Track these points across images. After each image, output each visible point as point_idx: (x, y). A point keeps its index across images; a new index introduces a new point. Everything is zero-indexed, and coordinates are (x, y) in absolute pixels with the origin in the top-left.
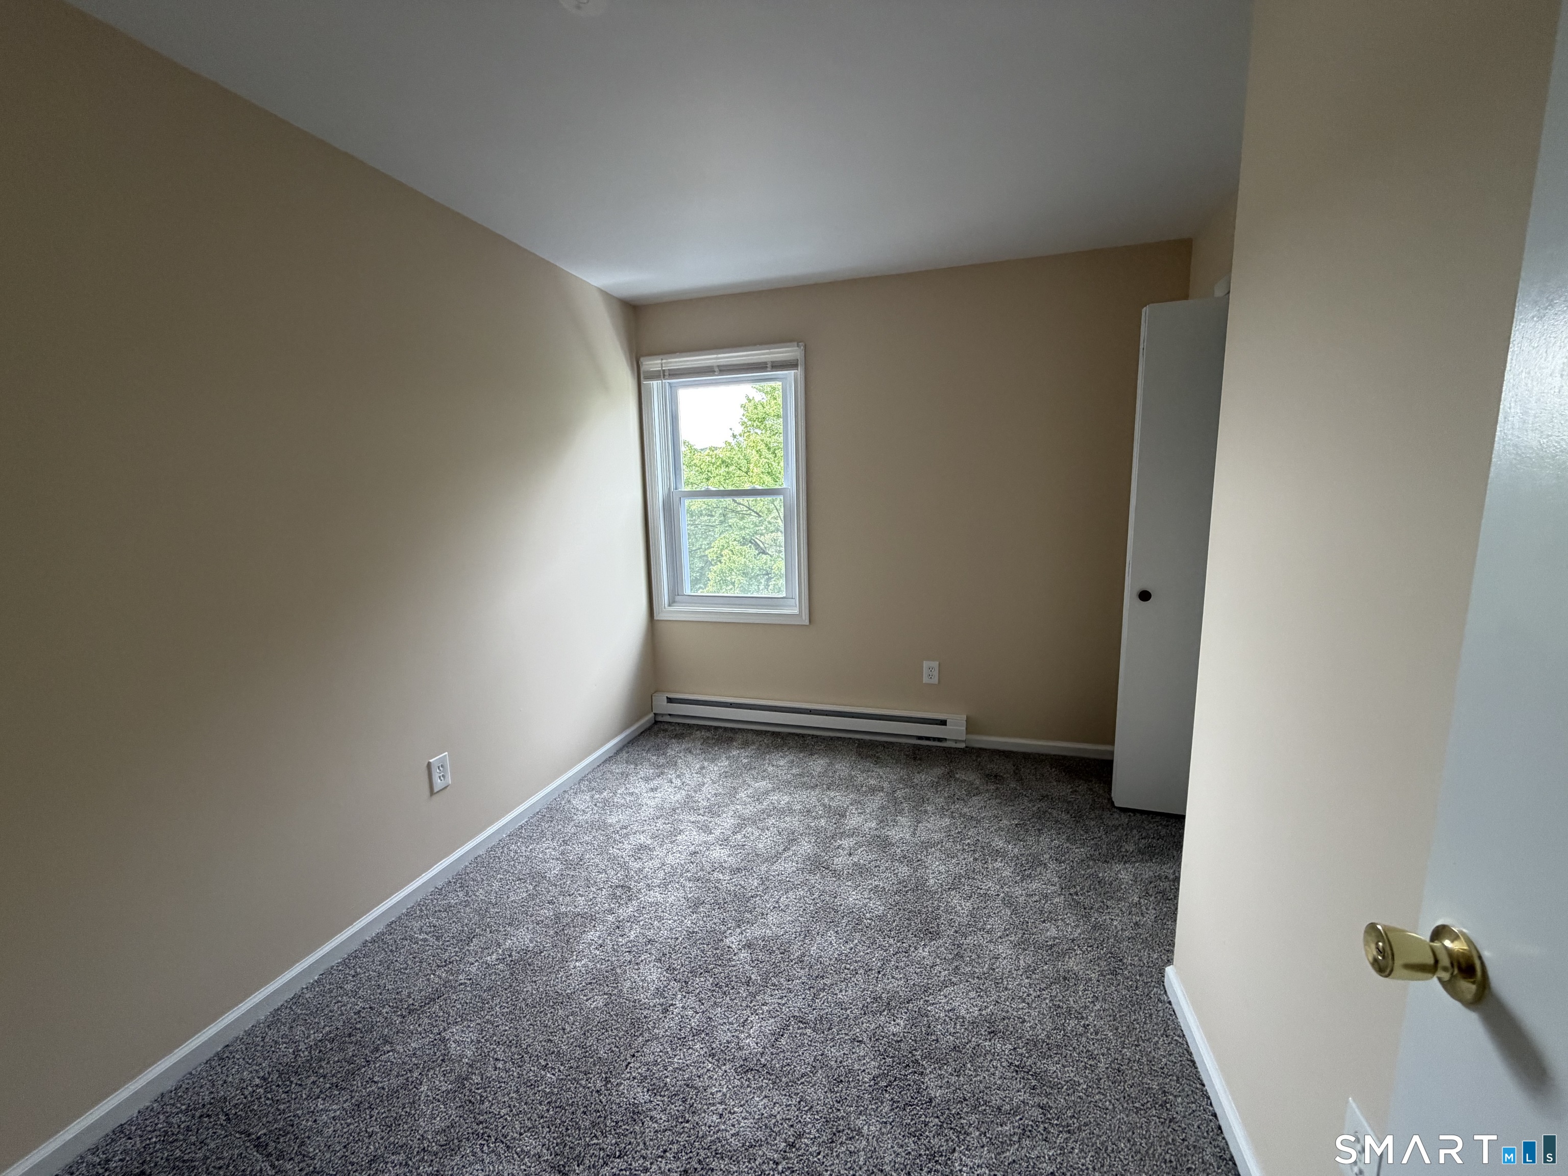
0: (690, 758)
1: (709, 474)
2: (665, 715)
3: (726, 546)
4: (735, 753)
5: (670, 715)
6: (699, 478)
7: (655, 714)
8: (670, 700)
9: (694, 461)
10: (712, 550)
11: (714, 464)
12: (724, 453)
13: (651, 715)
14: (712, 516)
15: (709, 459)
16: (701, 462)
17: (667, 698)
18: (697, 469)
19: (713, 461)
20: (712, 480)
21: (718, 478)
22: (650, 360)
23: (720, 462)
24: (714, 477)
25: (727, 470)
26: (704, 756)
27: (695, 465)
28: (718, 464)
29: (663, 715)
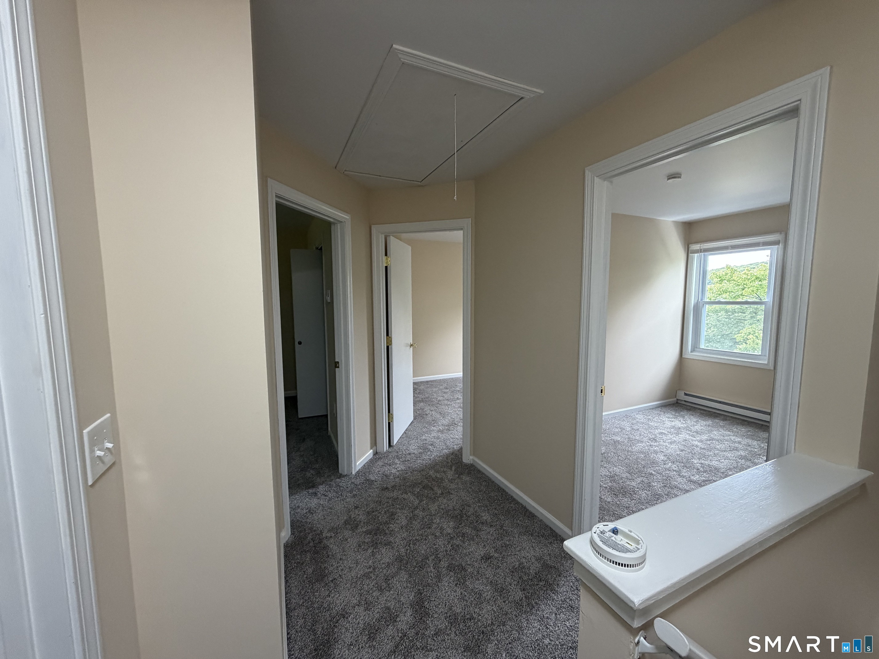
0: (692, 417)
1: (745, 286)
2: (682, 400)
3: (752, 333)
4: (717, 421)
5: (685, 401)
6: (736, 288)
7: (677, 399)
8: (686, 394)
9: (733, 278)
10: (740, 335)
11: (749, 279)
12: (758, 272)
13: (675, 399)
14: (744, 313)
15: (745, 276)
16: (738, 278)
17: (685, 393)
18: (735, 282)
19: (749, 277)
20: (746, 289)
21: (752, 288)
22: (694, 245)
23: (755, 277)
24: (748, 288)
25: (760, 283)
26: (699, 418)
27: (734, 280)
28: (753, 279)
29: (682, 401)
